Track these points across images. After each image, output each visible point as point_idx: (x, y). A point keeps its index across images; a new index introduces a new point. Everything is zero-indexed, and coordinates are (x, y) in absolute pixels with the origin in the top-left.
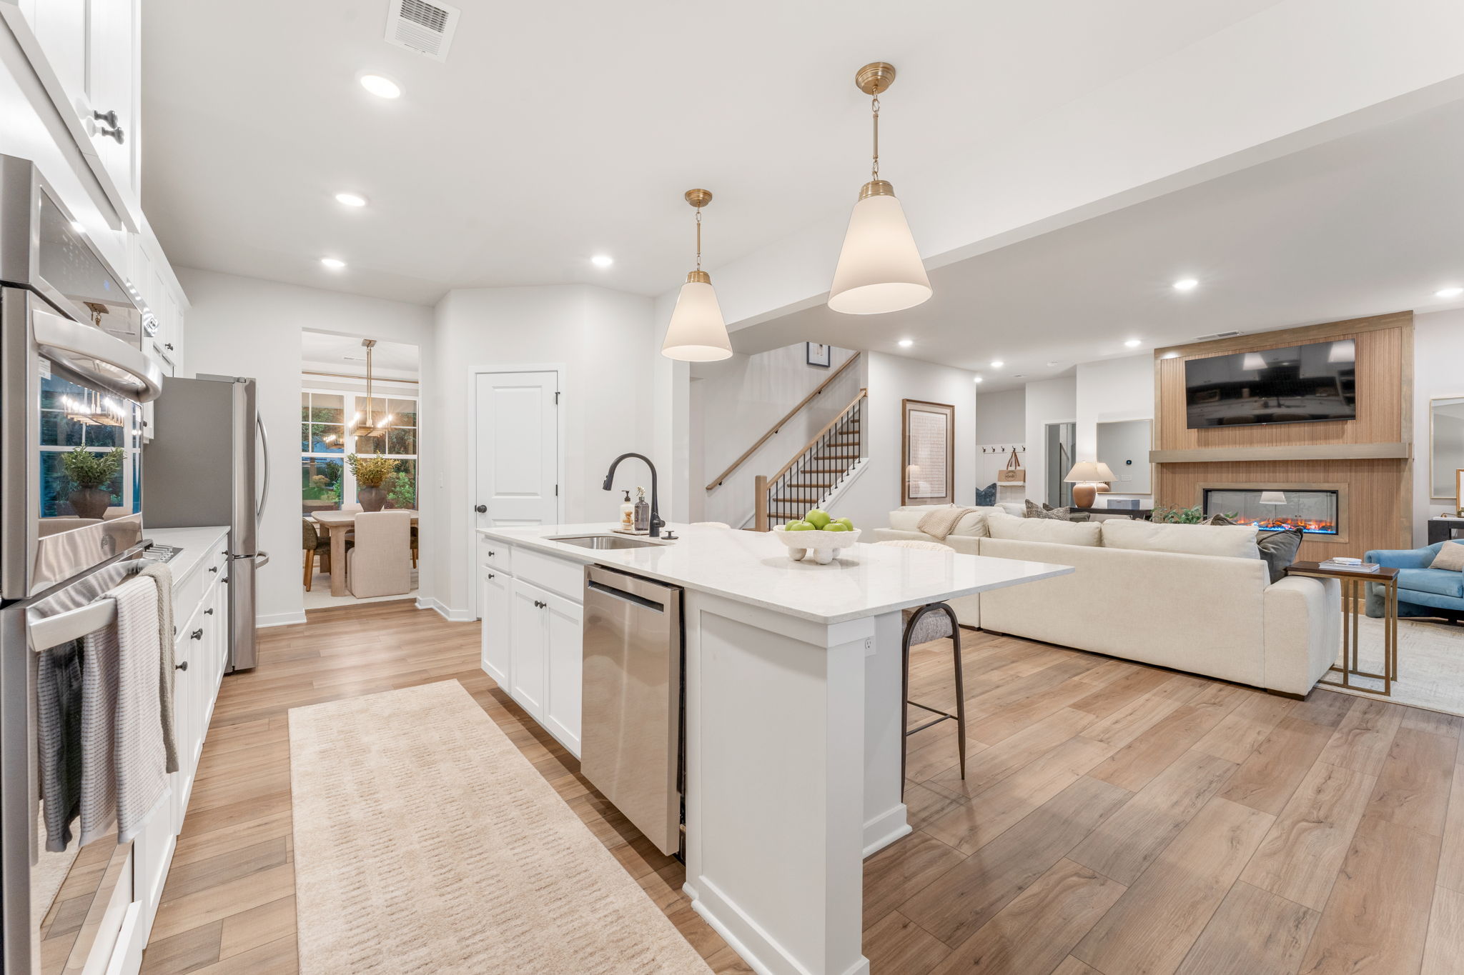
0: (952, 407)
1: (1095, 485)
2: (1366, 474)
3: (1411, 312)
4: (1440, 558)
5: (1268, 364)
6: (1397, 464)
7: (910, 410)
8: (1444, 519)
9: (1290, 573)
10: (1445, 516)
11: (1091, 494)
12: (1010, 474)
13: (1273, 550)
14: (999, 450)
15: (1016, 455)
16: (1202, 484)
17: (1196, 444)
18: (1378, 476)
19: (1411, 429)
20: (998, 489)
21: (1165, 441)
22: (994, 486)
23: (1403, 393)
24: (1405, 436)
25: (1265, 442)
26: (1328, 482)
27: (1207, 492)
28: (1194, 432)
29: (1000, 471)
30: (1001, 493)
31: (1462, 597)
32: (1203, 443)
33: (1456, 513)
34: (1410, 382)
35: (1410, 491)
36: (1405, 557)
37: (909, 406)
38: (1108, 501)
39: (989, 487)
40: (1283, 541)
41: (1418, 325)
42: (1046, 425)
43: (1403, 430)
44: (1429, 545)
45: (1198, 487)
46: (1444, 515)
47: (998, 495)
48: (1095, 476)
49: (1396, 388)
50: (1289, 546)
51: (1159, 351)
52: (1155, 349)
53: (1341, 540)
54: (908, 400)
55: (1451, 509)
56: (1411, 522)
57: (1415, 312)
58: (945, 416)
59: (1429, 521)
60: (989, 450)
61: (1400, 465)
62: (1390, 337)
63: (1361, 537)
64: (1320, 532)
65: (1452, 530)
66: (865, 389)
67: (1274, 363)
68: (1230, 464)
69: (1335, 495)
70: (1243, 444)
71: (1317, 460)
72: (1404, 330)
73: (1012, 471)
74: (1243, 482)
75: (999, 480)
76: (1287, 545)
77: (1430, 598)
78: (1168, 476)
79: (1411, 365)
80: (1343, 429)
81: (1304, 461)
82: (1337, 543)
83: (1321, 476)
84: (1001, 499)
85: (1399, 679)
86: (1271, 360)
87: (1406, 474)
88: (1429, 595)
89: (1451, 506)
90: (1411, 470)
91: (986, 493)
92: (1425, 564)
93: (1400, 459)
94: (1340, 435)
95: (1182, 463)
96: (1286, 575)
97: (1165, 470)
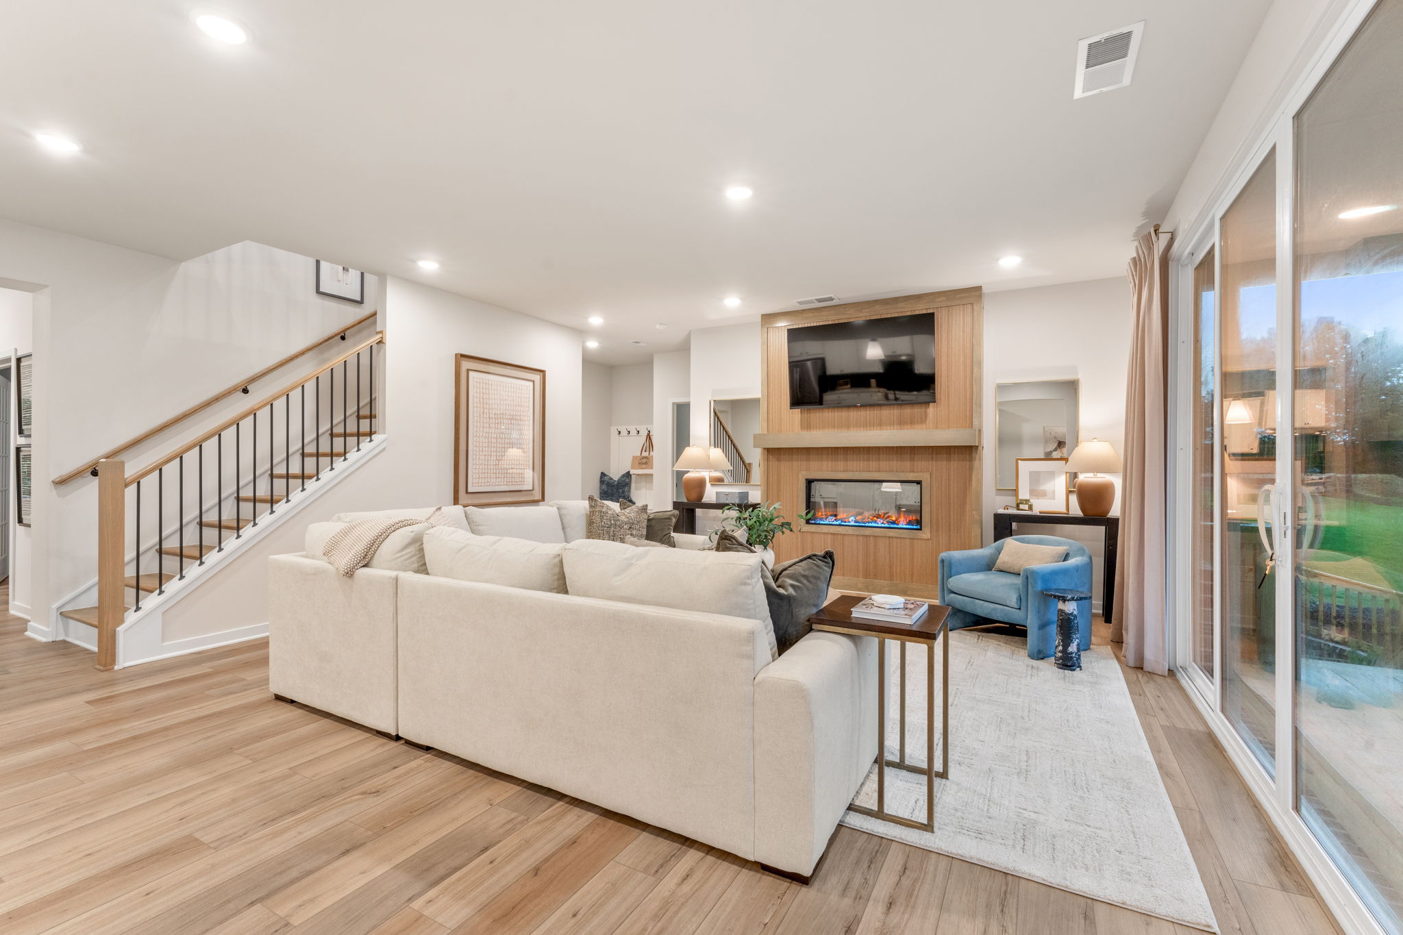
0: (543, 372)
1: (706, 474)
2: (944, 463)
3: (980, 288)
4: (1004, 559)
5: (885, 356)
6: (968, 452)
7: (468, 370)
8: (1006, 512)
9: (814, 626)
10: (1007, 509)
11: (700, 484)
12: (644, 461)
13: (791, 591)
14: (634, 432)
15: (650, 438)
16: (804, 473)
17: (800, 429)
18: (955, 465)
19: (980, 414)
20: (633, 477)
21: (771, 423)
22: (628, 475)
23: (974, 375)
24: (975, 422)
25: (860, 427)
26: (913, 472)
27: (809, 482)
28: (797, 412)
29: (633, 457)
30: (636, 482)
31: (1020, 609)
32: (806, 426)
33: (1015, 506)
34: (980, 364)
35: (980, 482)
36: (973, 558)
37: (466, 365)
38: (717, 493)
39: (623, 476)
40: (806, 573)
41: (987, 303)
42: (674, 404)
43: (974, 415)
44: (995, 542)
45: (800, 478)
46: (1006, 507)
47: (633, 485)
48: (709, 466)
49: (968, 369)
50: (813, 581)
51: (768, 318)
52: (762, 315)
53: (925, 536)
54: (463, 356)
55: (1011, 500)
56: (981, 516)
57: (984, 290)
58: (532, 383)
59: (994, 514)
60: (624, 433)
61: (972, 454)
62: (964, 311)
63: (940, 532)
64: (907, 527)
65: (1013, 523)
66: (381, 332)
67: (892, 356)
68: (830, 449)
69: (919, 485)
70: (841, 427)
71: (904, 447)
72: (975, 307)
73: (646, 457)
74: (841, 471)
75: (632, 468)
76: (811, 579)
77: (993, 609)
78: (774, 463)
79: (980, 345)
80: (926, 413)
81: (893, 447)
82: (921, 539)
83: (908, 464)
84: (637, 489)
85: (953, 771)
86: (890, 353)
87: (976, 463)
88: (992, 606)
89: (1010, 498)
90: (980, 459)
91: (618, 483)
92: (989, 566)
93: (971, 447)
94: (923, 420)
95: (787, 448)
96: (811, 630)
97: (771, 457)
